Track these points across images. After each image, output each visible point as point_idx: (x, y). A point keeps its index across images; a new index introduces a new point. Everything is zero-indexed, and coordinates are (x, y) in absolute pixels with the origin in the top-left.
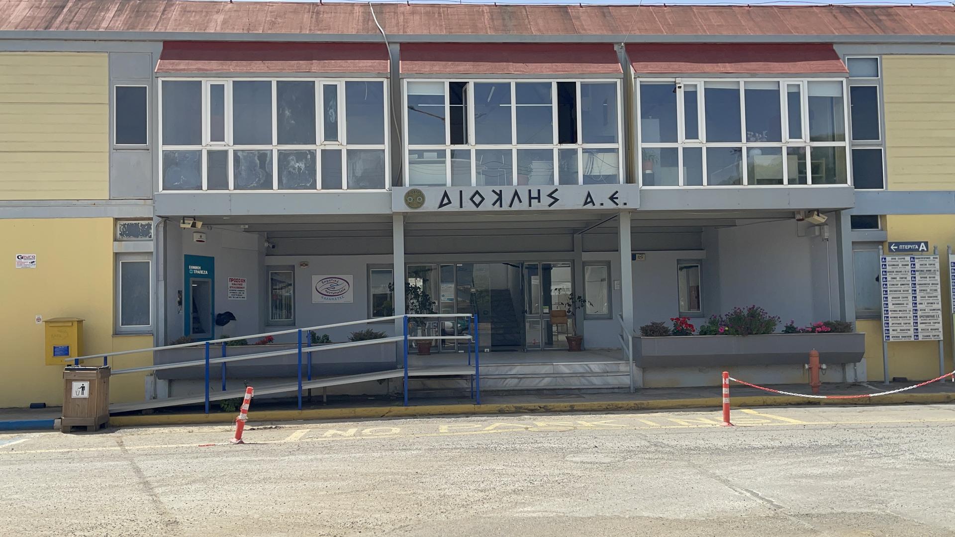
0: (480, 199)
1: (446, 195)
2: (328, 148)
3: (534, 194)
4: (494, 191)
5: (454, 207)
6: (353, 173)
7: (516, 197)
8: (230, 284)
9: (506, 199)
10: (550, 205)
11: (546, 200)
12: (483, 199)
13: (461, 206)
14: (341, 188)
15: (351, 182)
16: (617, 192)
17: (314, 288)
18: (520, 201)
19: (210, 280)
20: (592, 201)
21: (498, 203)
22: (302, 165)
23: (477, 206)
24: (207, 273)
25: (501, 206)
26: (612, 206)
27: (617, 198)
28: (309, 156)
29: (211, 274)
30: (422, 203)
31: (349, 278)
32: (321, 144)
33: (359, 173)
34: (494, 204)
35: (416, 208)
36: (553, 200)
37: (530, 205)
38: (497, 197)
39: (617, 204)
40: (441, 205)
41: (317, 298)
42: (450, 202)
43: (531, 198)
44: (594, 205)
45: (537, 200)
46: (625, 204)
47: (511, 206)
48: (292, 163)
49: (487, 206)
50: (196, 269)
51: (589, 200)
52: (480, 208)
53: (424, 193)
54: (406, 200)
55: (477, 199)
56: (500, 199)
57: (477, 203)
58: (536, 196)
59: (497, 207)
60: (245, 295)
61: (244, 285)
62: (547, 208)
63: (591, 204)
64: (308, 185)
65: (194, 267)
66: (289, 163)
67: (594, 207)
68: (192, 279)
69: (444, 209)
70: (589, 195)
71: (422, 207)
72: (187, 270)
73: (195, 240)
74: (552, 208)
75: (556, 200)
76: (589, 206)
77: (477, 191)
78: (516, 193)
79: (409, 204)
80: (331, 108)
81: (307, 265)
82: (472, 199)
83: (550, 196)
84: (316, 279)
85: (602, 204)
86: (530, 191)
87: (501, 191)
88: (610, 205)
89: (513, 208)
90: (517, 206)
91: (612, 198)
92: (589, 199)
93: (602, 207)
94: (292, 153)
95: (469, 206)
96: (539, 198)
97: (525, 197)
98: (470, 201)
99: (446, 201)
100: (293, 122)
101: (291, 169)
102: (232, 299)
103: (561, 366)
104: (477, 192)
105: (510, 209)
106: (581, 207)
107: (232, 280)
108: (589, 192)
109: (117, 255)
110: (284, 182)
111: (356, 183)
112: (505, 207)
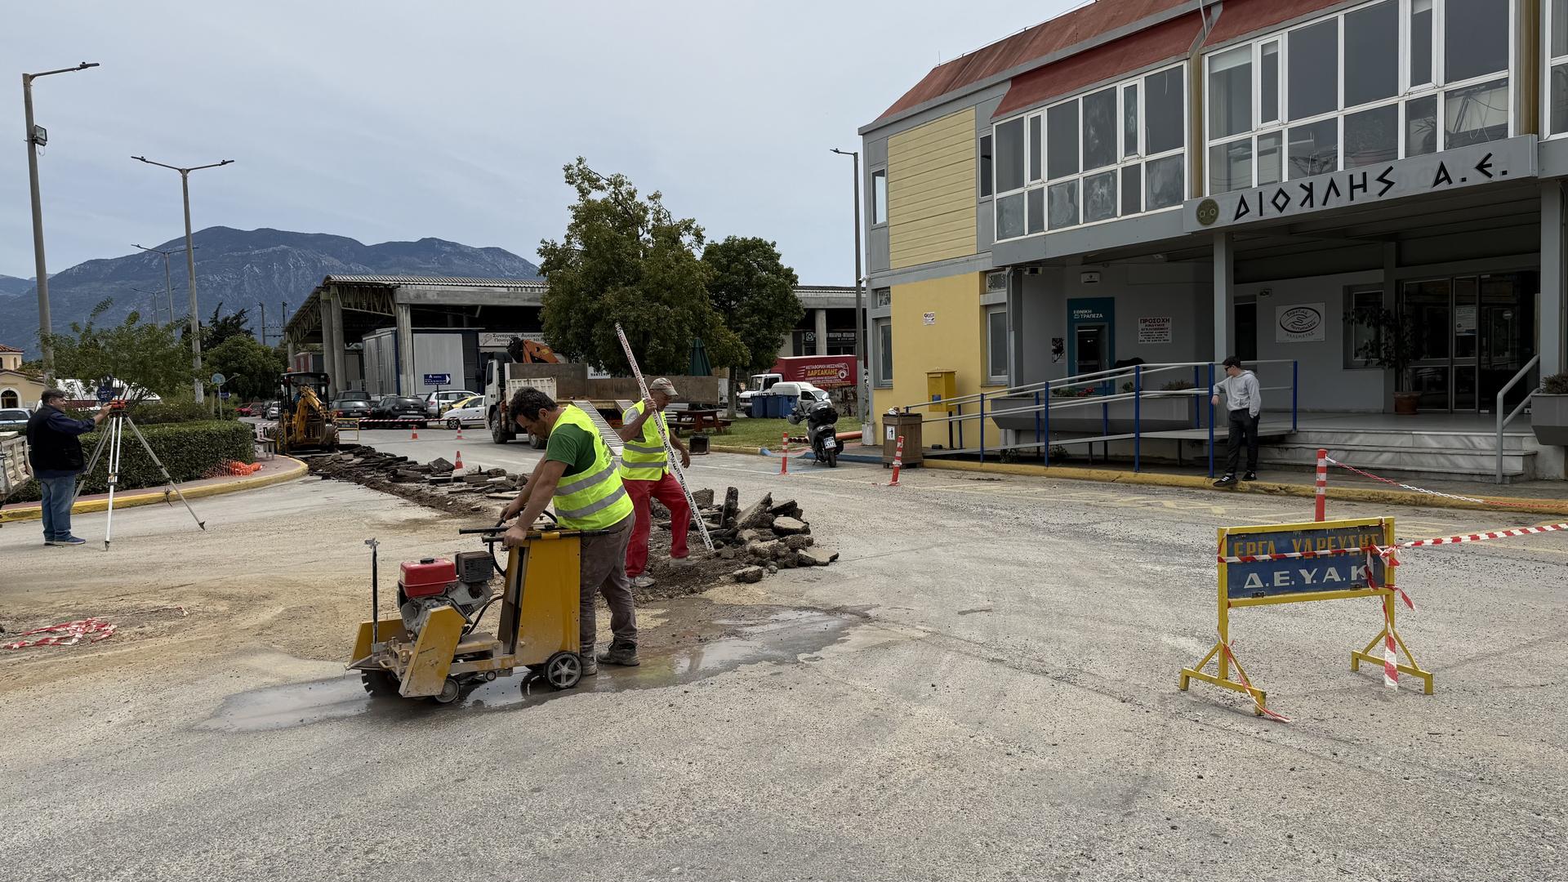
0: (1285, 200)
1: (1242, 201)
2: (1128, 164)
3: (1358, 181)
4: (1302, 186)
5: (1252, 216)
6: (1152, 190)
7: (1332, 190)
8: (1142, 326)
9: (1319, 193)
10: (1381, 194)
11: (1375, 187)
12: (1288, 199)
13: (1261, 214)
14: (1140, 211)
15: (1149, 204)
16: (1490, 155)
17: (1278, 326)
18: (1338, 195)
19: (1107, 324)
20: (1447, 178)
21: (1308, 202)
22: (1104, 190)
23: (1281, 209)
24: (1101, 315)
25: (1312, 206)
26: (1483, 180)
27: (1490, 165)
28: (1111, 179)
29: (1110, 317)
30: (1214, 218)
31: (1321, 307)
32: (1122, 160)
33: (1157, 190)
34: (1302, 205)
35: (1209, 224)
36: (1385, 185)
37: (1352, 199)
38: (1305, 193)
39: (1490, 175)
40: (1238, 216)
41: (1281, 336)
42: (1247, 210)
43: (1352, 187)
44: (1450, 182)
45: (1361, 189)
46: (1504, 173)
47: (1324, 204)
48: (1096, 189)
49: (1294, 209)
50: (1085, 313)
51: (1442, 176)
52: (1286, 213)
53: (1219, 203)
54: (1198, 216)
55: (1281, 200)
56: (1310, 196)
57: (1281, 206)
58: (1361, 182)
59: (1306, 209)
60: (1169, 337)
61: (1167, 325)
62: (1377, 199)
63: (1446, 182)
64: (1110, 213)
65: (1078, 312)
66: (1093, 190)
67: (1452, 186)
68: (1076, 326)
69: (1241, 221)
70: (1442, 168)
71: (1216, 223)
72: (1071, 315)
73: (1082, 282)
74: (1385, 197)
75: (1390, 184)
76: (1444, 186)
77: (1281, 189)
78: (1332, 184)
79: (1201, 221)
80: (1131, 115)
81: (1267, 293)
82: (1274, 202)
83: (1381, 179)
84: (1281, 310)
85: (1464, 180)
86: (1351, 177)
87: (1311, 184)
88: (1477, 179)
89: (1329, 206)
90: (1334, 203)
91: (1481, 167)
92: (1443, 174)
93: (1464, 184)
94: (1095, 179)
95: (1271, 213)
96: (1364, 186)
97: (1344, 188)
98: (1271, 205)
99: (1243, 209)
100: (1097, 141)
101: (1095, 198)
102: (1146, 342)
103: (1426, 437)
104: (1281, 191)
105: (1325, 208)
106: (1428, 190)
107: (1145, 321)
108: (1442, 164)
109: (986, 308)
110: (1089, 212)
111: (1156, 201)
112: (1318, 206)
